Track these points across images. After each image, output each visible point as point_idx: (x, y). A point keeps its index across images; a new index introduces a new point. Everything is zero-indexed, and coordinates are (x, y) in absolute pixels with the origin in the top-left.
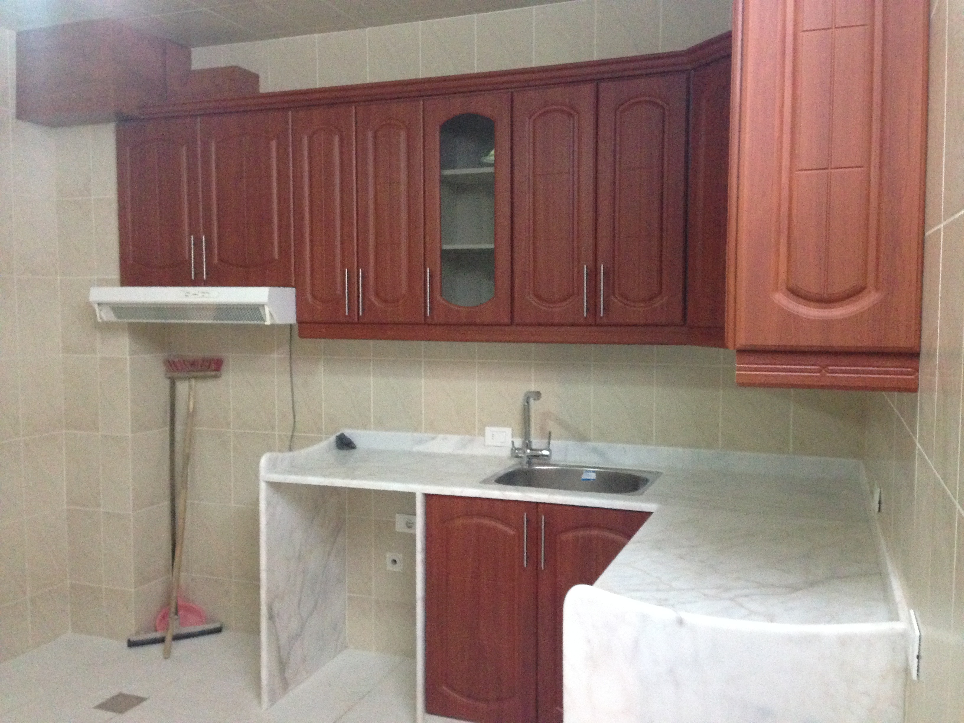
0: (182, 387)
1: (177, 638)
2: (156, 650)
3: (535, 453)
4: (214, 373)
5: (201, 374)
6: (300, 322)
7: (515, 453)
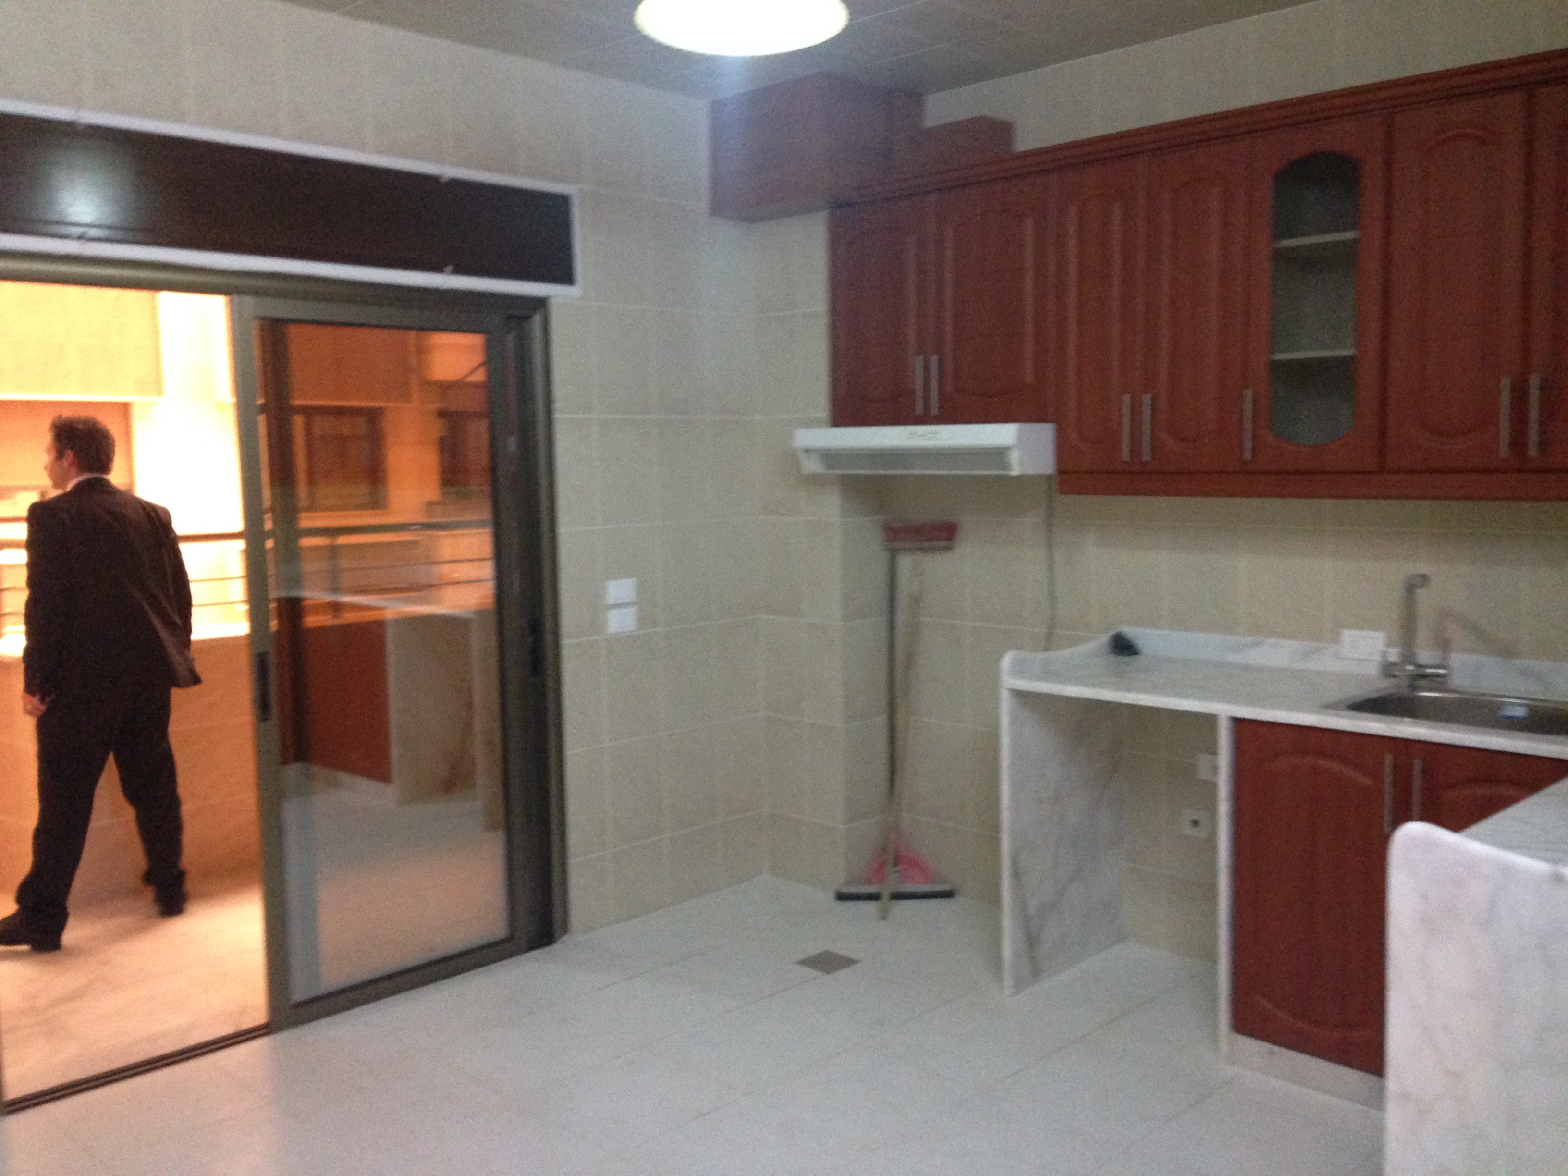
0: (906, 563)
1: (898, 896)
2: (870, 907)
3: (1421, 671)
4: (944, 544)
5: (928, 544)
6: (1063, 472)
7: (1388, 670)
